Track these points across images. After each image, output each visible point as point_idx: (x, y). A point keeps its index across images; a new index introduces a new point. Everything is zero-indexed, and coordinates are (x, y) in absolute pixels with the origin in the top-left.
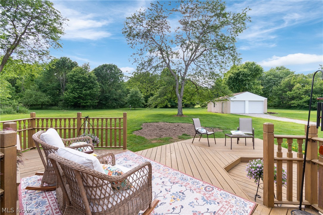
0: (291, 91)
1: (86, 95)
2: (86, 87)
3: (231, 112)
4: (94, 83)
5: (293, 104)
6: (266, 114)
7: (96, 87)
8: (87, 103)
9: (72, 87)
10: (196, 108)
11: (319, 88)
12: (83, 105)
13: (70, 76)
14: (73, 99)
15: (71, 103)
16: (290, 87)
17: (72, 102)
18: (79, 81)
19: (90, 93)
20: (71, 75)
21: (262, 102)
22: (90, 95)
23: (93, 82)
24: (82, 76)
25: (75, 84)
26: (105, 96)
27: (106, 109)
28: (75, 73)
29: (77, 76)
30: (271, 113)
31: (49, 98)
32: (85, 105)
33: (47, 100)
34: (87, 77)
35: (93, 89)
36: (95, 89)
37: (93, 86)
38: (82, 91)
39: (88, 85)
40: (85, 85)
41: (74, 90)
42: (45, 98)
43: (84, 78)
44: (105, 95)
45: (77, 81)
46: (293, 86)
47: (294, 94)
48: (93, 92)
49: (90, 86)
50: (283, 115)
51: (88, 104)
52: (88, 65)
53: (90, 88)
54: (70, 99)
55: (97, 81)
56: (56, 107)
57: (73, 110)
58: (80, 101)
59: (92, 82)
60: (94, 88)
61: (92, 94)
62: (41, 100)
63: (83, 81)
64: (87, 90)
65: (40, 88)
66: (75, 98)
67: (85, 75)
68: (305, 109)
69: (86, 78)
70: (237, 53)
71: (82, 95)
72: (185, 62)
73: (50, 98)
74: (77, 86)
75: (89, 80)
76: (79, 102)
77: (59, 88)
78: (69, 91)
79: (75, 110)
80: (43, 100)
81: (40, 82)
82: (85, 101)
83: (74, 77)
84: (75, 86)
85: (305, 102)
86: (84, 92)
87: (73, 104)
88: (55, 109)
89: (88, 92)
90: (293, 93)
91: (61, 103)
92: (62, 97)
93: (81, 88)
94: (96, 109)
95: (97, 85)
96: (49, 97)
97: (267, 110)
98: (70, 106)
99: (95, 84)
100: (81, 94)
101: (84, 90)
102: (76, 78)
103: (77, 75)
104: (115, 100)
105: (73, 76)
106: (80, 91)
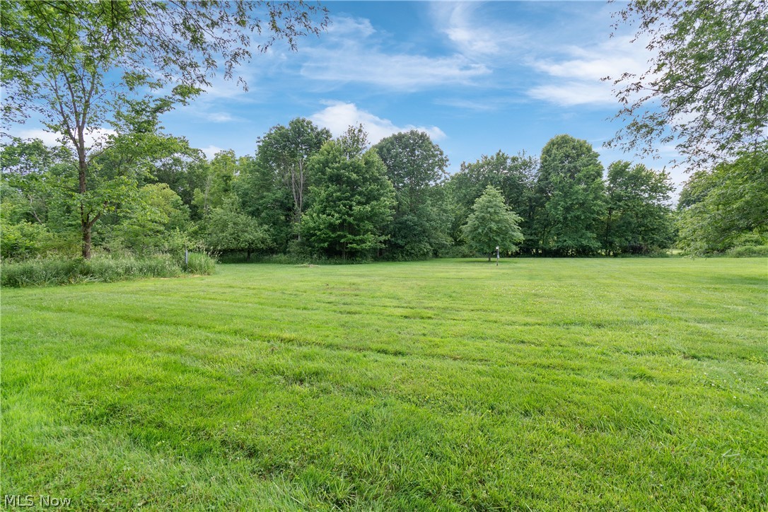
1: (361, 218)
2: (360, 194)
4: (380, 182)
7: (387, 193)
8: (363, 241)
9: (323, 194)
10: (672, 256)
12: (352, 248)
13: (317, 166)
14: (328, 231)
15: (322, 245)
17: (324, 241)
18: (342, 175)
19: (371, 211)
20: (319, 162)
22: (371, 217)
23: (378, 179)
24: (348, 163)
25: (332, 188)
26: (404, 223)
27: (406, 260)
28: (331, 155)
29: (336, 162)
31: (265, 230)
32: (358, 247)
33: (261, 235)
34: (362, 164)
35: (378, 200)
36: (384, 201)
37: (378, 190)
38: (351, 206)
39: (366, 189)
40: (357, 189)
41: (329, 203)
42: (256, 233)
43: (356, 169)
45: (336, 179)
48: (379, 208)
49: (372, 190)
51: (366, 245)
52: (360, 131)
53: (372, 197)
54: (320, 230)
55: (386, 177)
56: (282, 257)
57: (326, 264)
58: (345, 236)
59: (376, 180)
60: (382, 195)
61: (375, 215)
62: (248, 236)
63: (354, 176)
64: (364, 203)
65: (244, 204)
66: (332, 227)
67: (357, 159)
69: (359, 166)
71: (351, 219)
73: (269, 230)
74: (336, 191)
75: (368, 171)
76: (342, 241)
78: (317, 206)
79: (330, 264)
80: (252, 237)
81: (245, 189)
82: (358, 238)
83: (329, 167)
84: (332, 193)
86: (355, 210)
87: (326, 244)
88: (280, 262)
89: (367, 208)
91: (293, 246)
92: (297, 227)
93: (347, 199)
96: (266, 227)
98: (318, 251)
99: (384, 185)
100: (350, 216)
101: (357, 204)
102: (333, 168)
103: (337, 159)
105: (326, 164)
106: (345, 205)
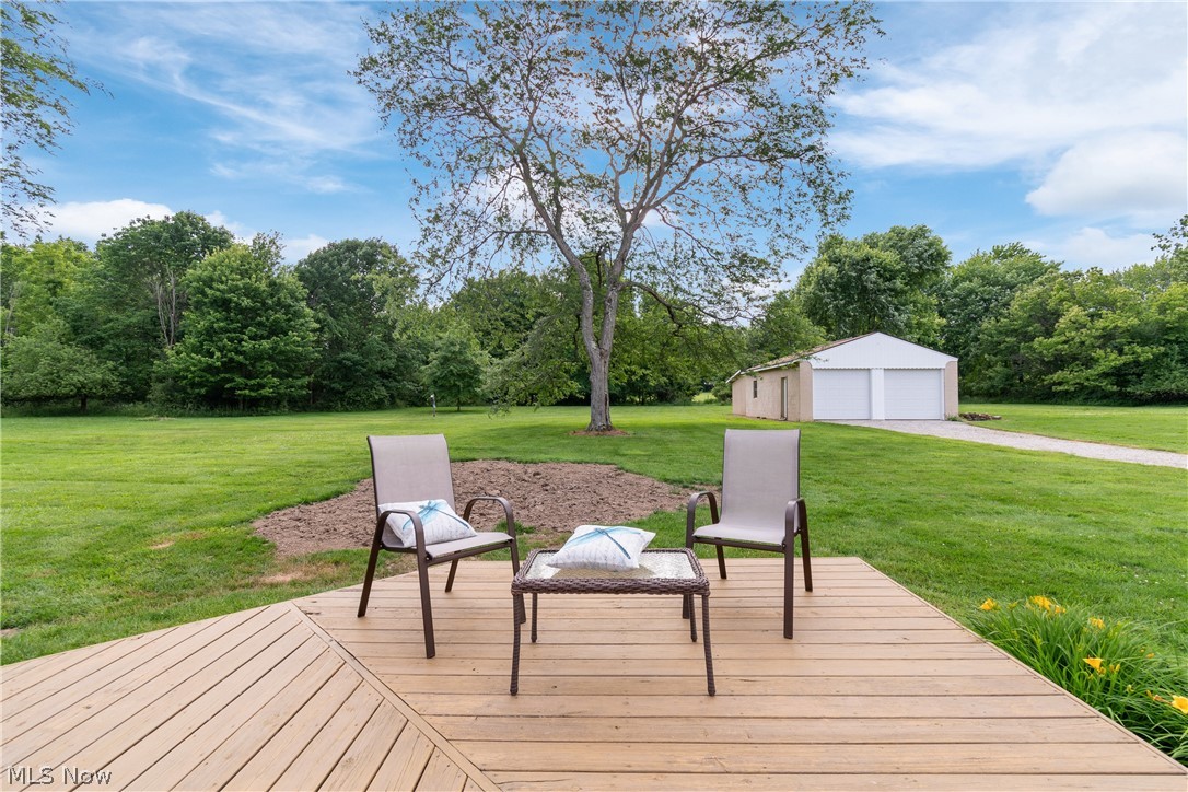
0: (1048, 333)
1: (258, 357)
2: (260, 324)
3: (817, 415)
4: (292, 310)
5: (1060, 384)
6: (954, 420)
7: (302, 325)
8: (262, 386)
9: (202, 324)
11: (1157, 321)
12: (245, 396)
13: (194, 284)
14: (204, 374)
15: (197, 391)
16: (1047, 318)
17: (200, 385)
18: (230, 301)
19: (273, 349)
20: (199, 279)
21: (937, 372)
22: (275, 355)
23: (290, 306)
24: (240, 284)
25: (214, 315)
26: (340, 362)
27: (347, 411)
28: (216, 272)
29: (222, 283)
30: (972, 417)
31: (110, 370)
32: (253, 394)
33: (99, 376)
34: (263, 286)
35: (286, 334)
36: (294, 336)
37: (289, 320)
38: (242, 340)
39: (268, 319)
40: (252, 319)
41: (209, 335)
42: (94, 372)
43: (250, 292)
44: (342, 355)
45: (223, 304)
46: (1057, 315)
47: (1060, 346)
48: (285, 345)
49: (277, 321)
50: (1019, 426)
51: (266, 392)
52: (272, 241)
53: (275, 330)
54: (192, 372)
55: (304, 304)
56: (140, 406)
57: (205, 416)
58: (232, 380)
59: (286, 308)
60: (294, 329)
61: (281, 352)
62: (76, 378)
63: (246, 302)
64: (262, 338)
65: (76, 330)
66: (209, 369)
67: (254, 280)
68: (1105, 401)
69: (256, 289)
71: (240, 358)
73: (116, 369)
74: (218, 321)
75: (272, 296)
76: (228, 386)
77: (150, 334)
78: (191, 340)
79: (212, 416)
80: (81, 379)
81: (77, 310)
82: (252, 382)
83: (211, 288)
84: (213, 322)
85: (1105, 375)
86: (247, 345)
87: (203, 391)
88: (133, 415)
89: (266, 344)
90: (1058, 343)
91: (157, 390)
92: (158, 365)
93: (235, 331)
94: (306, 411)
95: (304, 317)
96: (110, 364)
97: (955, 408)
98: (195, 398)
99: (297, 315)
100: (238, 353)
101: (251, 338)
102: (218, 290)
103: (224, 278)
104: (384, 375)
105: (209, 282)
106: (231, 340)
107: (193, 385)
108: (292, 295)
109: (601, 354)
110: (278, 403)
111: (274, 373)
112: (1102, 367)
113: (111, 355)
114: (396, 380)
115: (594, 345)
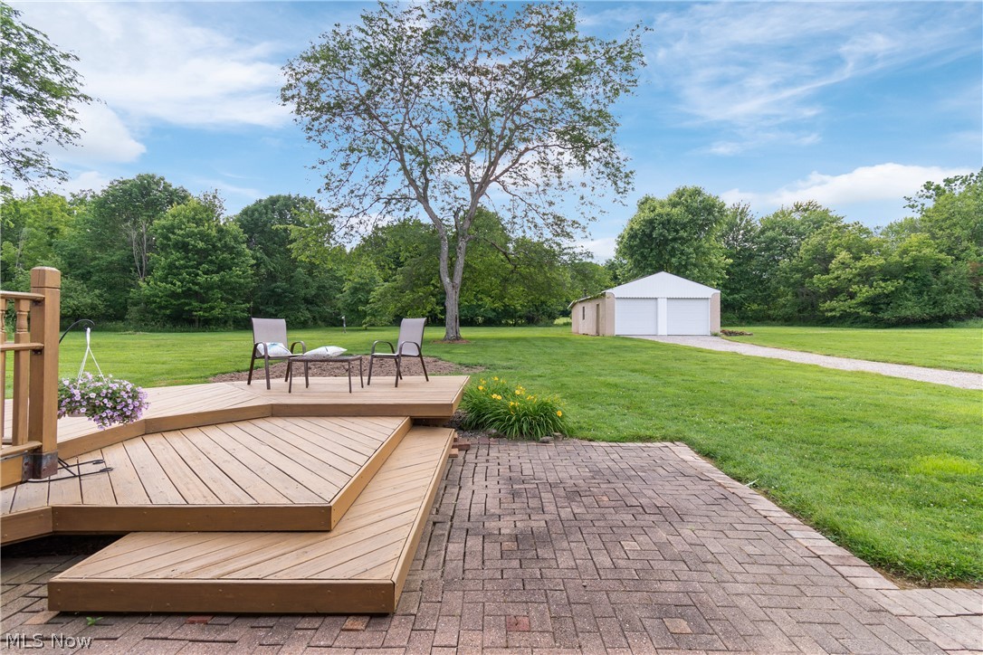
0: (827, 271)
1: (210, 287)
2: (211, 262)
3: (617, 332)
4: (235, 251)
5: (831, 310)
6: (716, 335)
7: (243, 262)
8: (212, 308)
9: (163, 262)
11: (897, 262)
12: (200, 316)
13: (159, 231)
14: (169, 299)
15: (163, 312)
16: (823, 259)
17: (166, 307)
18: (188, 244)
19: (221, 280)
20: (163, 227)
21: (705, 301)
22: (222, 285)
23: (234, 247)
24: (196, 231)
25: (175, 255)
26: (273, 291)
28: (176, 221)
29: (182, 229)
30: (731, 334)
31: (97, 296)
32: (206, 315)
33: (90, 301)
34: (214, 233)
35: (231, 269)
36: (237, 271)
37: (233, 258)
38: (198, 275)
39: (217, 258)
40: (206, 258)
41: (172, 270)
42: (84, 297)
43: (204, 237)
44: (274, 285)
45: (183, 247)
46: (832, 256)
47: (832, 281)
48: (231, 277)
49: (224, 259)
51: (216, 312)
52: (215, 197)
53: (222, 267)
54: (158, 297)
55: (244, 246)
56: (121, 324)
57: (170, 332)
58: (190, 304)
59: (230, 250)
60: (237, 265)
61: (227, 283)
62: (71, 302)
63: (201, 245)
64: (213, 272)
66: (174, 295)
67: (206, 228)
68: (864, 325)
69: (209, 235)
70: (618, 158)
71: (196, 288)
72: (471, 183)
73: (101, 295)
74: (179, 259)
75: (220, 240)
76: (187, 308)
77: (129, 268)
78: (158, 274)
79: (175, 332)
80: (76, 303)
81: (72, 250)
82: (205, 306)
83: (174, 233)
84: (176, 260)
85: (863, 304)
86: (201, 279)
87: (168, 312)
88: (115, 330)
89: (216, 278)
90: (829, 279)
91: (133, 312)
92: (133, 293)
93: (192, 267)
94: (246, 329)
95: (245, 256)
96: (97, 291)
98: (162, 318)
99: (239, 254)
100: (195, 284)
101: (205, 273)
102: (178, 235)
103: (183, 227)
104: (308, 301)
105: (171, 229)
106: (189, 274)
107: (161, 308)
108: (235, 238)
109: (453, 287)
110: (226, 322)
111: (222, 299)
112: (860, 298)
113: (98, 284)
114: (318, 306)
115: (448, 280)
